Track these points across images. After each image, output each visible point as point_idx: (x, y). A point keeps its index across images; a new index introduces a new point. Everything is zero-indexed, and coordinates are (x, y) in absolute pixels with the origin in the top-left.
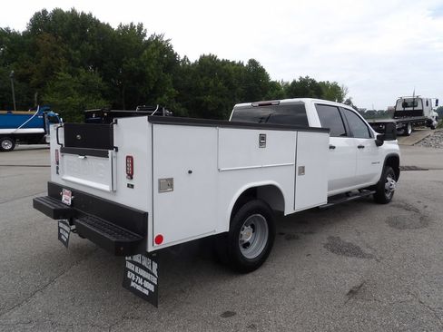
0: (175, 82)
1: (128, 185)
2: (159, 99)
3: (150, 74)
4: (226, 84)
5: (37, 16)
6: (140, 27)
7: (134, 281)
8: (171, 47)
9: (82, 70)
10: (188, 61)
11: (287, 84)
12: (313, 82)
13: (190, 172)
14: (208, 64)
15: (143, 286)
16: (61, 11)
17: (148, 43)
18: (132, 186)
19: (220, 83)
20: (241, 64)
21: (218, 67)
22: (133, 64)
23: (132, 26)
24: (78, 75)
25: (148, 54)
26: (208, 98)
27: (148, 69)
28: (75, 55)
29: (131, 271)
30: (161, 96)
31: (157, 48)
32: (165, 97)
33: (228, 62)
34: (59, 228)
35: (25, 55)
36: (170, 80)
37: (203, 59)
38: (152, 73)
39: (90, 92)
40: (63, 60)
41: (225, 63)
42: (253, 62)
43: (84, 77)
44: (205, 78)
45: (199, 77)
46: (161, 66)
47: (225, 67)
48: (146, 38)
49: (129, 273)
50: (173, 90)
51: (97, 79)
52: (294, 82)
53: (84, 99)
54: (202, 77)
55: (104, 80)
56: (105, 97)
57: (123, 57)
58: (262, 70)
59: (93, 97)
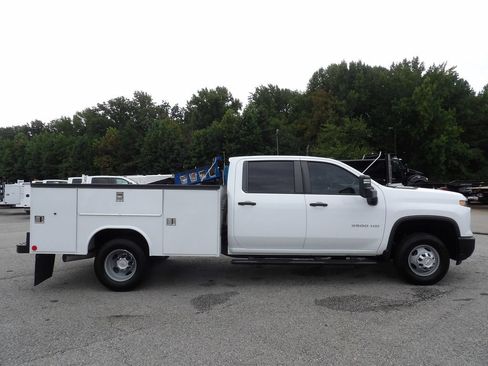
2: (435, 141)
3: (423, 113)
5: (315, 76)
6: (416, 62)
9: (346, 119)
13: (55, 214)
16: (335, 65)
22: (404, 104)
23: (405, 63)
24: (343, 124)
28: (341, 105)
30: (438, 137)
32: (443, 138)
35: (304, 112)
38: (426, 111)
40: (331, 111)
43: (347, 125)
46: (440, 101)
48: (425, 72)
51: (361, 126)
53: (346, 147)
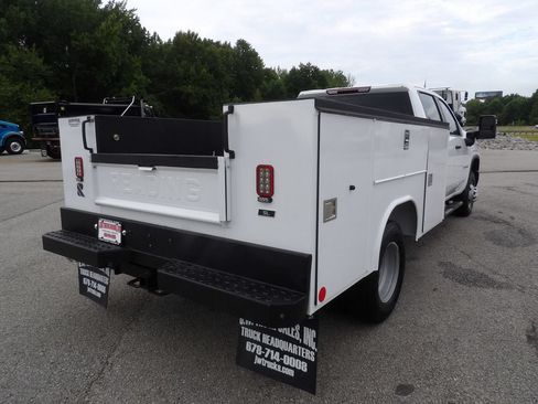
0: (145, 66)
1: (261, 213)
3: (111, 55)
4: (210, 71)
7: (262, 356)
8: (137, 20)
9: (11, 47)
10: (159, 39)
11: (285, 72)
12: (316, 69)
13: (352, 188)
14: (187, 45)
15: (281, 363)
17: (105, 12)
18: (272, 214)
19: (204, 70)
20: (227, 46)
21: (200, 48)
22: (87, 41)
24: (6, 54)
25: (108, 27)
26: (190, 89)
27: (108, 49)
29: (252, 341)
30: (128, 85)
31: (117, 19)
32: (133, 87)
33: (210, 42)
34: (81, 277)
36: (138, 64)
37: (179, 36)
38: (114, 54)
39: (26, 78)
41: (208, 43)
42: (242, 44)
43: (15, 56)
44: (183, 63)
45: (176, 61)
46: (125, 46)
47: (208, 49)
48: (102, 6)
49: (248, 344)
50: (144, 77)
51: (35, 60)
52: (294, 70)
53: (17, 87)
54: (179, 61)
55: (45, 62)
56: (49, 85)
57: (71, 30)
58: (254, 55)
59: (32, 87)
